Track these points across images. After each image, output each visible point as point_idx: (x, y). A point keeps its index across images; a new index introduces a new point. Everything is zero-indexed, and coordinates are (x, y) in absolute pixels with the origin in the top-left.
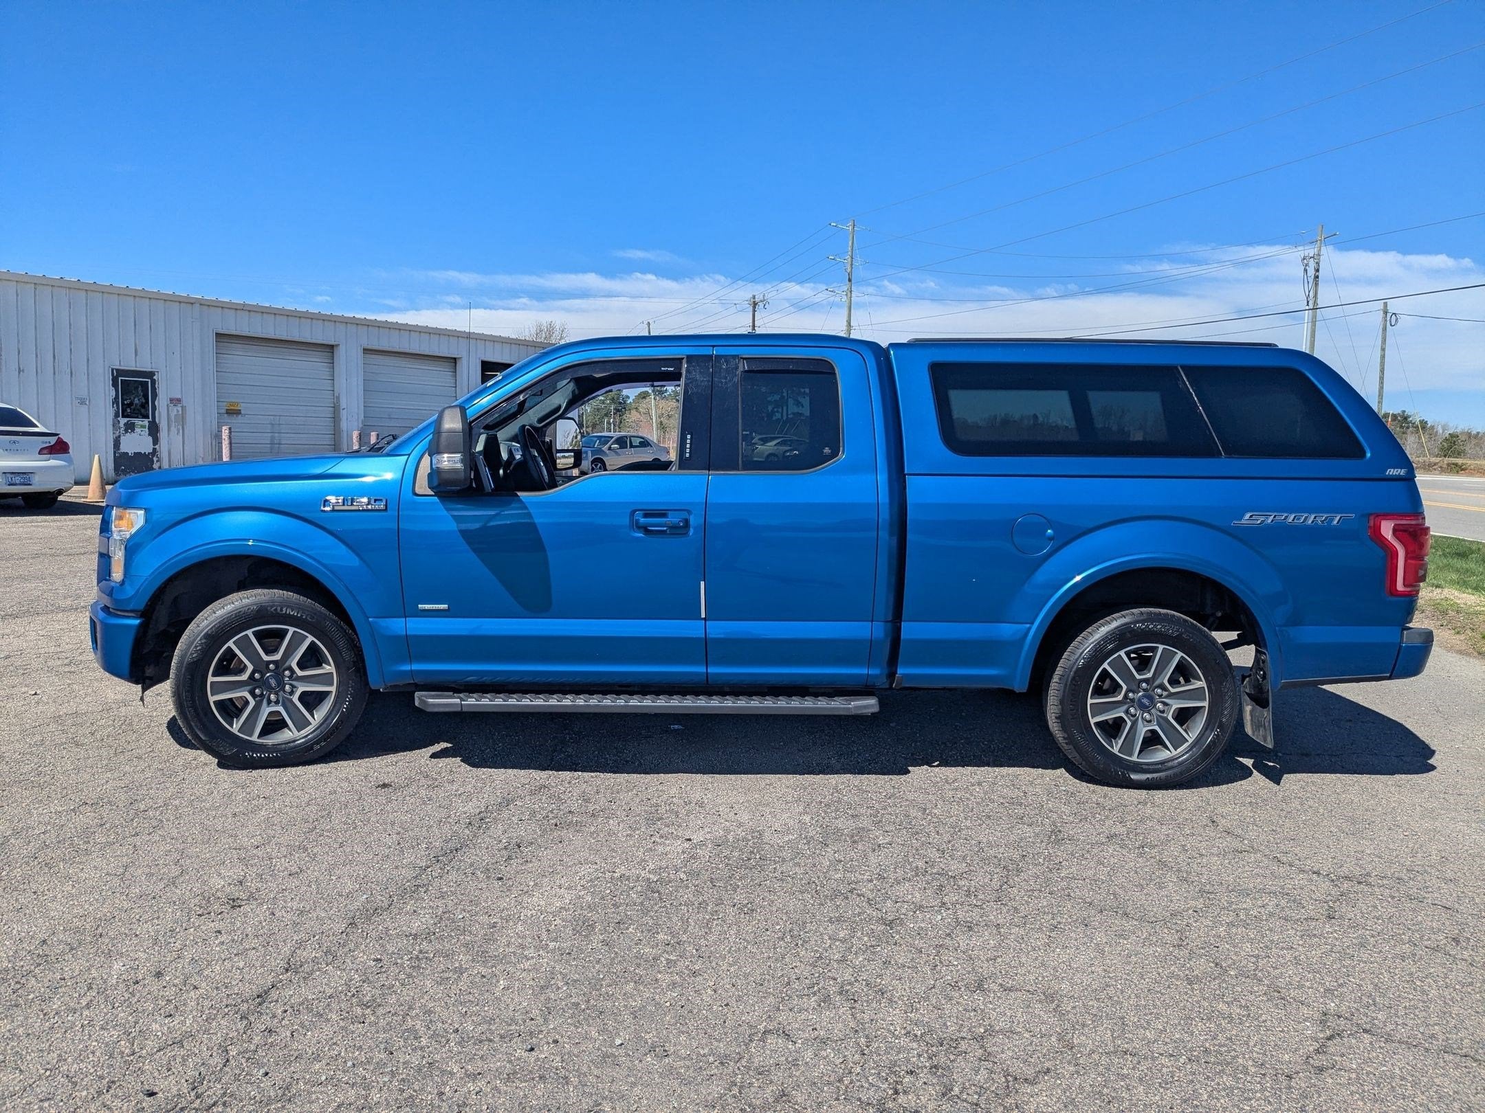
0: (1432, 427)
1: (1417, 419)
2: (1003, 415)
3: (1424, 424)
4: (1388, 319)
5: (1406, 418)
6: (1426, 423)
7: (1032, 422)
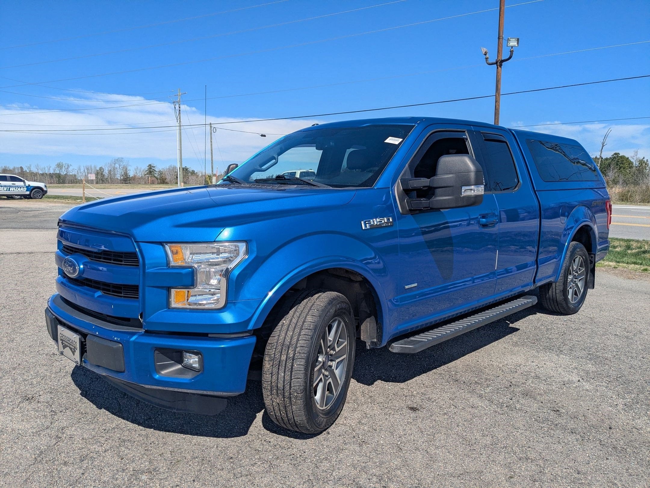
0: (197, 173)
1: (191, 170)
2: (3, 167)
3: (193, 171)
4: (212, 130)
5: (187, 169)
6: (194, 171)
7: (20, 171)
